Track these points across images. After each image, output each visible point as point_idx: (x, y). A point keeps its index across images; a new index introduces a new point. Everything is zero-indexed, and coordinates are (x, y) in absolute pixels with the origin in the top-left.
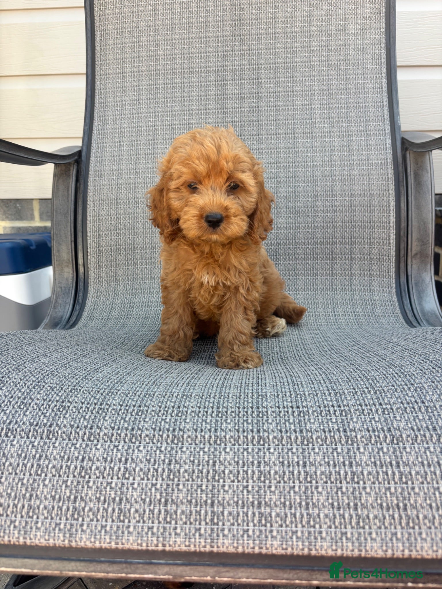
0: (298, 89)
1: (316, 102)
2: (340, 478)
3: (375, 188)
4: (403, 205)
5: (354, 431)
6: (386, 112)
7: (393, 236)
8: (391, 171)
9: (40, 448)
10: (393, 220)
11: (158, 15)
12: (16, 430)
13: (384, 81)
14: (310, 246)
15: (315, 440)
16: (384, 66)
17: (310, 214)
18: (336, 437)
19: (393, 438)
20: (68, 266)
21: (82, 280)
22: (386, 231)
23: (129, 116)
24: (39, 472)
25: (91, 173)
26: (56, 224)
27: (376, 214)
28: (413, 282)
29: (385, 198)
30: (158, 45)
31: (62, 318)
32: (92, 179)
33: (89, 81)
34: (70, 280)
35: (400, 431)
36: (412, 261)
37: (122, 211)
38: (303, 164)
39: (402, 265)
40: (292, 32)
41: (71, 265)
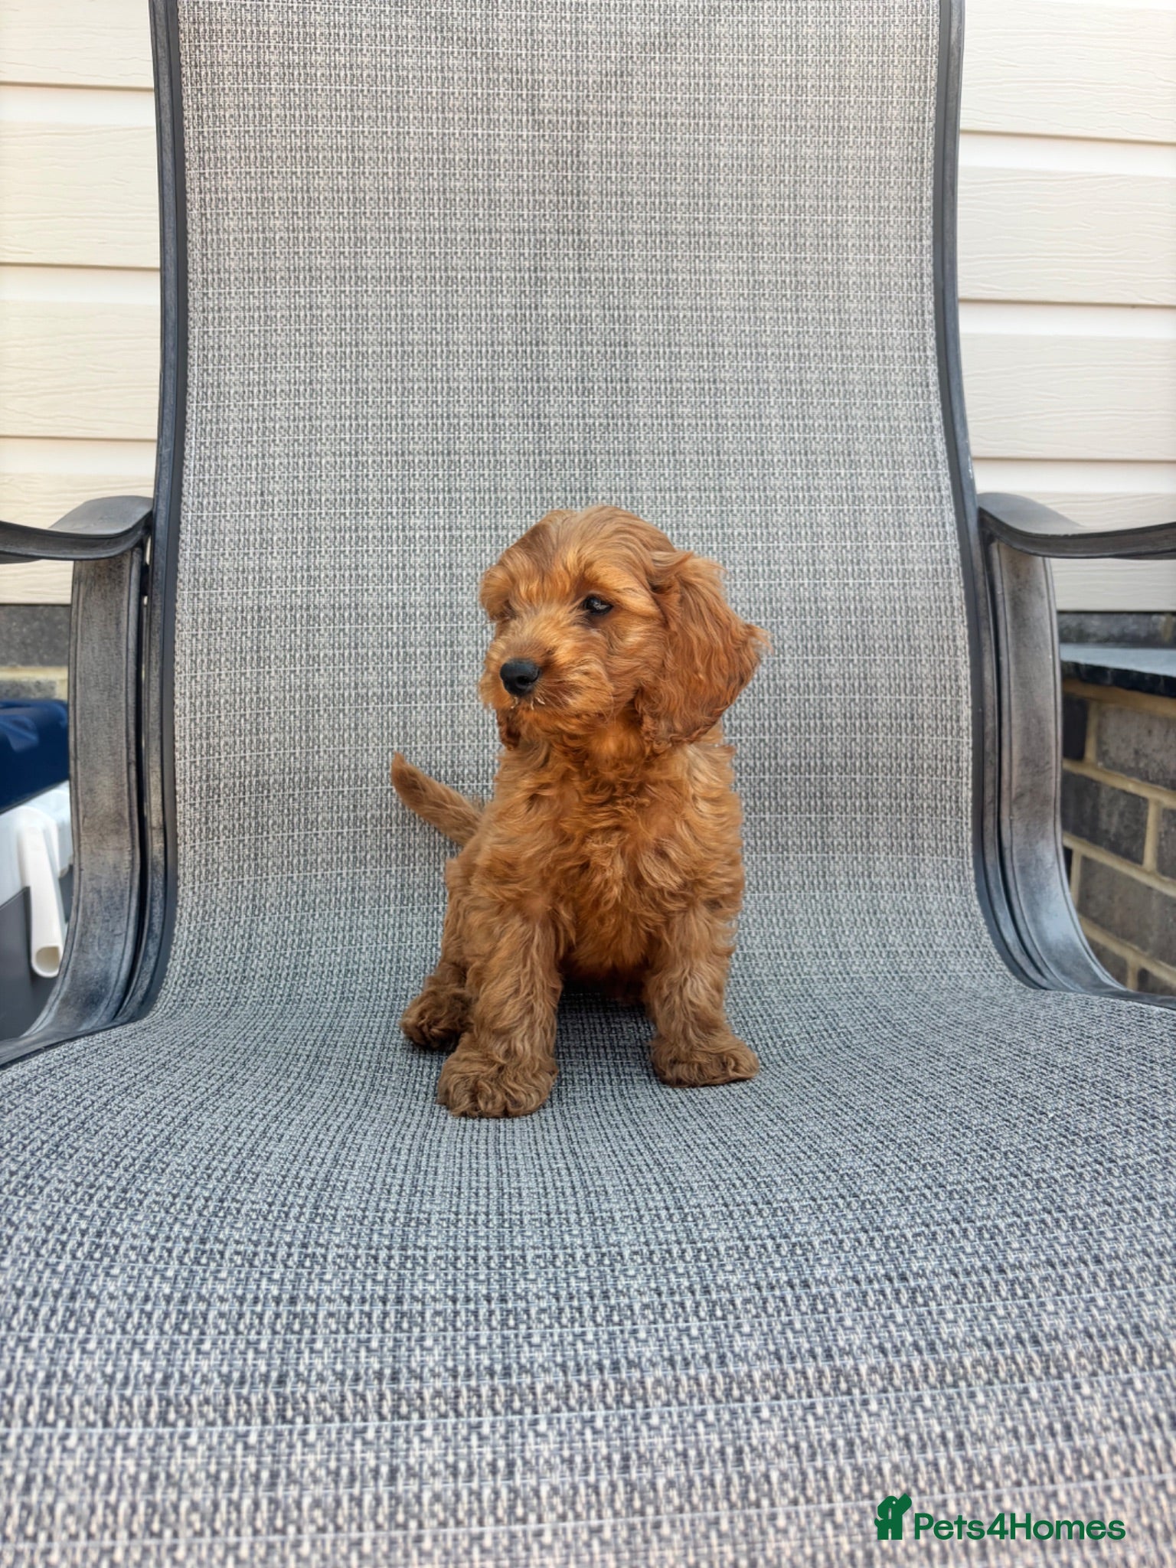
0: (728, 375)
1: (774, 411)
2: (1049, 1468)
3: (922, 632)
4: (989, 676)
5: (1057, 1338)
6: (941, 446)
7: (967, 753)
8: (958, 591)
9: (266, 1451)
10: (967, 712)
11: (361, 162)
12: (188, 1402)
13: (932, 368)
14: (767, 777)
15: (970, 1370)
16: (931, 331)
17: (766, 697)
18: (1019, 1360)
19: (1150, 1351)
20: (117, 832)
21: (160, 869)
22: (949, 738)
23: (285, 425)
24: (279, 1523)
25: (184, 576)
26: (82, 714)
27: (926, 697)
28: (1016, 864)
29: (947, 658)
30: (363, 241)
31: (106, 978)
32: (186, 592)
33: (170, 324)
34: (125, 870)
35: (1162, 1333)
36: (1011, 814)
37: (273, 682)
38: (745, 569)
39: (989, 822)
40: (710, 235)
41: (128, 830)
